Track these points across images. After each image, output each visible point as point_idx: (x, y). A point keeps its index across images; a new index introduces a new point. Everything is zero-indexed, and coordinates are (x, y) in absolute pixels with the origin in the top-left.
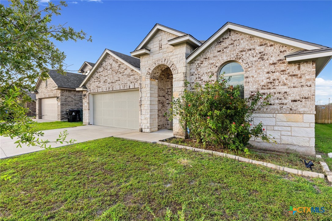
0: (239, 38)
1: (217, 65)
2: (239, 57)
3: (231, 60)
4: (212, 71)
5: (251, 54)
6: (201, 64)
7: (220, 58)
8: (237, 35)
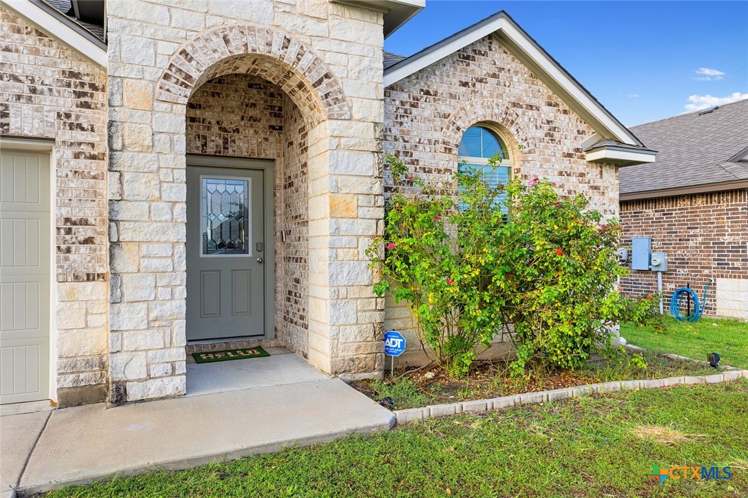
0: (509, 67)
1: (459, 123)
2: (510, 118)
3: (494, 120)
4: (446, 139)
5: (532, 119)
6: (413, 106)
7: (469, 107)
8: (504, 55)
